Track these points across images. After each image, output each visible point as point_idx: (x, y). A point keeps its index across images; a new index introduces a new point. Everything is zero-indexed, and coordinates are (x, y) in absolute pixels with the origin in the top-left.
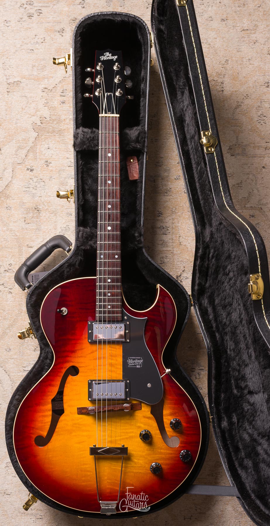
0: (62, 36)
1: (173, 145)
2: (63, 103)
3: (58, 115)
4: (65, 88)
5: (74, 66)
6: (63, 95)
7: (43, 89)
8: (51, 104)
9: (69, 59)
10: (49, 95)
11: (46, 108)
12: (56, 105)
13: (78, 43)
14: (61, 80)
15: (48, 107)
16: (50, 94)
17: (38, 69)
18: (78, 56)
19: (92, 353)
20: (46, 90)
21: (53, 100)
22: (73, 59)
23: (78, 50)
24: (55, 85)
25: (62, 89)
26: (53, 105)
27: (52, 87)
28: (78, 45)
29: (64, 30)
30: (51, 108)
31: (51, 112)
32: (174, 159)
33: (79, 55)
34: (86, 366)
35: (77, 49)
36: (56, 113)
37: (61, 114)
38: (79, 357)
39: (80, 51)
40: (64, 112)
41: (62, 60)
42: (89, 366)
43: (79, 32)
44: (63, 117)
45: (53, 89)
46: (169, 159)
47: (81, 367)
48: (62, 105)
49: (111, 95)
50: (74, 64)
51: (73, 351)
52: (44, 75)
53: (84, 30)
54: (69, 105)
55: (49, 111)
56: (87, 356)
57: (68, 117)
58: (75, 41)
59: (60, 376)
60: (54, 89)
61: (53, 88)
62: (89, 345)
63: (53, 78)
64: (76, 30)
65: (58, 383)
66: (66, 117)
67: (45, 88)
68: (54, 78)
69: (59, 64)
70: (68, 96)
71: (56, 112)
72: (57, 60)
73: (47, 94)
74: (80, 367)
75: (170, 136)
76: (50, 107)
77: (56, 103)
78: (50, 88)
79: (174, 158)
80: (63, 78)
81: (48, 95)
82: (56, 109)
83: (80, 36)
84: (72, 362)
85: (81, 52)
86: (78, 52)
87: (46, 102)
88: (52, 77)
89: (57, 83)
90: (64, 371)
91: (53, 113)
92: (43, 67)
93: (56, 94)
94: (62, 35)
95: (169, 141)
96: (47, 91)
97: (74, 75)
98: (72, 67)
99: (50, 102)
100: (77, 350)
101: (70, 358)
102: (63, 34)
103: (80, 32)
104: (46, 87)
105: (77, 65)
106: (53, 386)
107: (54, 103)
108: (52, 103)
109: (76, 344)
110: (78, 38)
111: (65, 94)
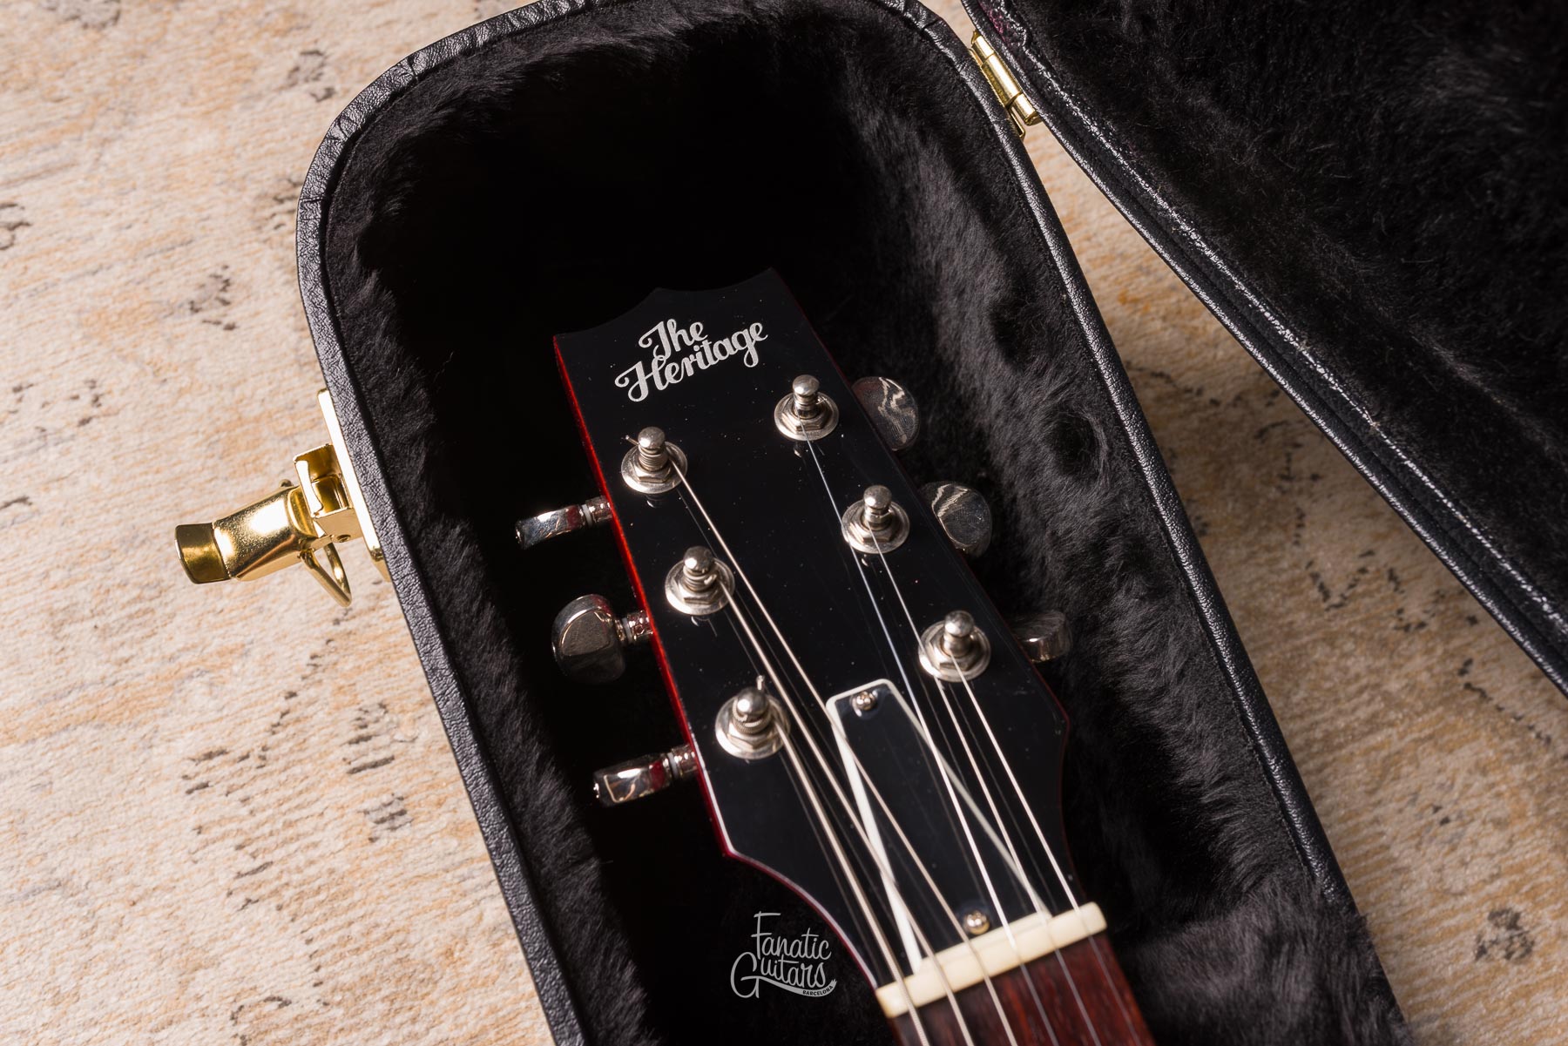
0: (230, 327)
1: (1376, 821)
2: (394, 815)
3: (377, 934)
4: (369, 701)
5: (397, 539)
6: (371, 758)
7: (190, 768)
8: (292, 864)
9: (330, 487)
10: (259, 801)
11: (258, 913)
12: (336, 863)
13: (369, 333)
14: (317, 647)
15: (274, 902)
16: (262, 784)
17: (104, 632)
18: (413, 439)
20: (220, 769)
21: (302, 828)
22: (367, 484)
23: (396, 387)
24: (283, 704)
25: (352, 713)
26: (312, 871)
27: (263, 724)
28: (382, 345)
29: (227, 282)
30: (300, 897)
31: (314, 932)
32: (1435, 931)
33: (418, 425)
35: (381, 385)
36: (356, 929)
37: (401, 922)
39: (407, 391)
40: (426, 892)
41: (269, 521)
43: (349, 232)
44: (428, 940)
45: (271, 740)
46: (1396, 945)
48: (386, 839)
49: (884, 704)
50: (392, 521)
52: (172, 659)
53: (393, 206)
54: (445, 819)
55: (295, 928)
57: (467, 919)
58: (336, 324)
60: (281, 735)
61: (274, 728)
63: (246, 654)
64: (313, 224)
66: (450, 925)
67: (209, 756)
68: (256, 653)
69: (253, 556)
70: (418, 749)
71: (352, 915)
72: (218, 533)
73: (240, 794)
75: (1318, 761)
76: (288, 894)
77: (330, 839)
78: (248, 738)
79: (1431, 922)
80: (329, 628)
81: (245, 801)
82: (345, 894)
83: (367, 265)
85: (421, 393)
86: (398, 406)
87: (246, 864)
88: (243, 651)
89: (294, 682)
91: (333, 938)
92: (139, 599)
93: (309, 767)
94: (226, 321)
95: (1333, 807)
96: (226, 770)
97: (431, 629)
98: (378, 555)
99: (279, 854)
102: (233, 315)
103: (361, 227)
104: (218, 744)
105: (428, 523)
107: (314, 854)
108: (301, 859)
110: (355, 288)
111: (384, 739)
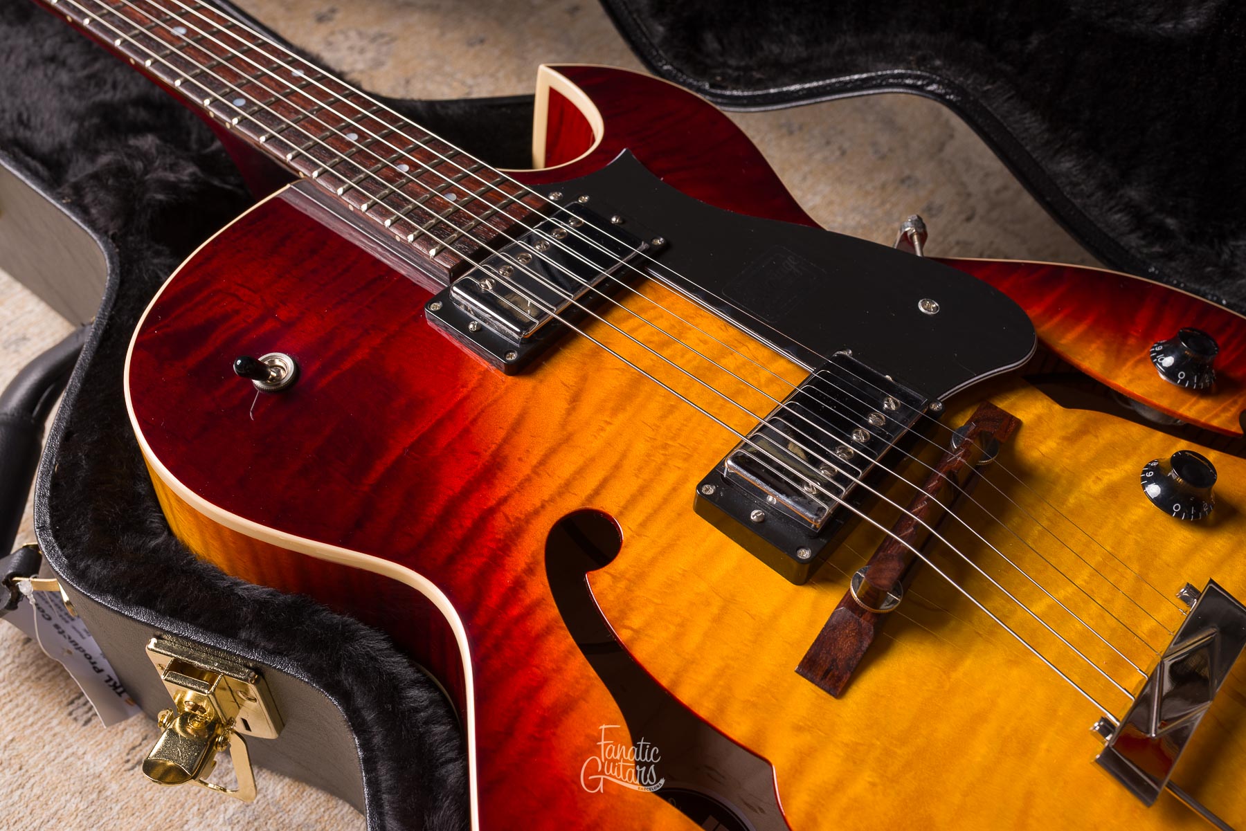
19: (575, 399)
34: (617, 467)
38: (543, 462)
42: (624, 456)
47: (597, 492)
51: (494, 467)
56: (570, 429)
59: (549, 630)
62: (525, 385)
65: (579, 668)
74: (590, 498)
84: (536, 512)
90: (540, 586)
100: (500, 447)
101: (506, 509)
106: (567, 706)
109: (467, 431)
